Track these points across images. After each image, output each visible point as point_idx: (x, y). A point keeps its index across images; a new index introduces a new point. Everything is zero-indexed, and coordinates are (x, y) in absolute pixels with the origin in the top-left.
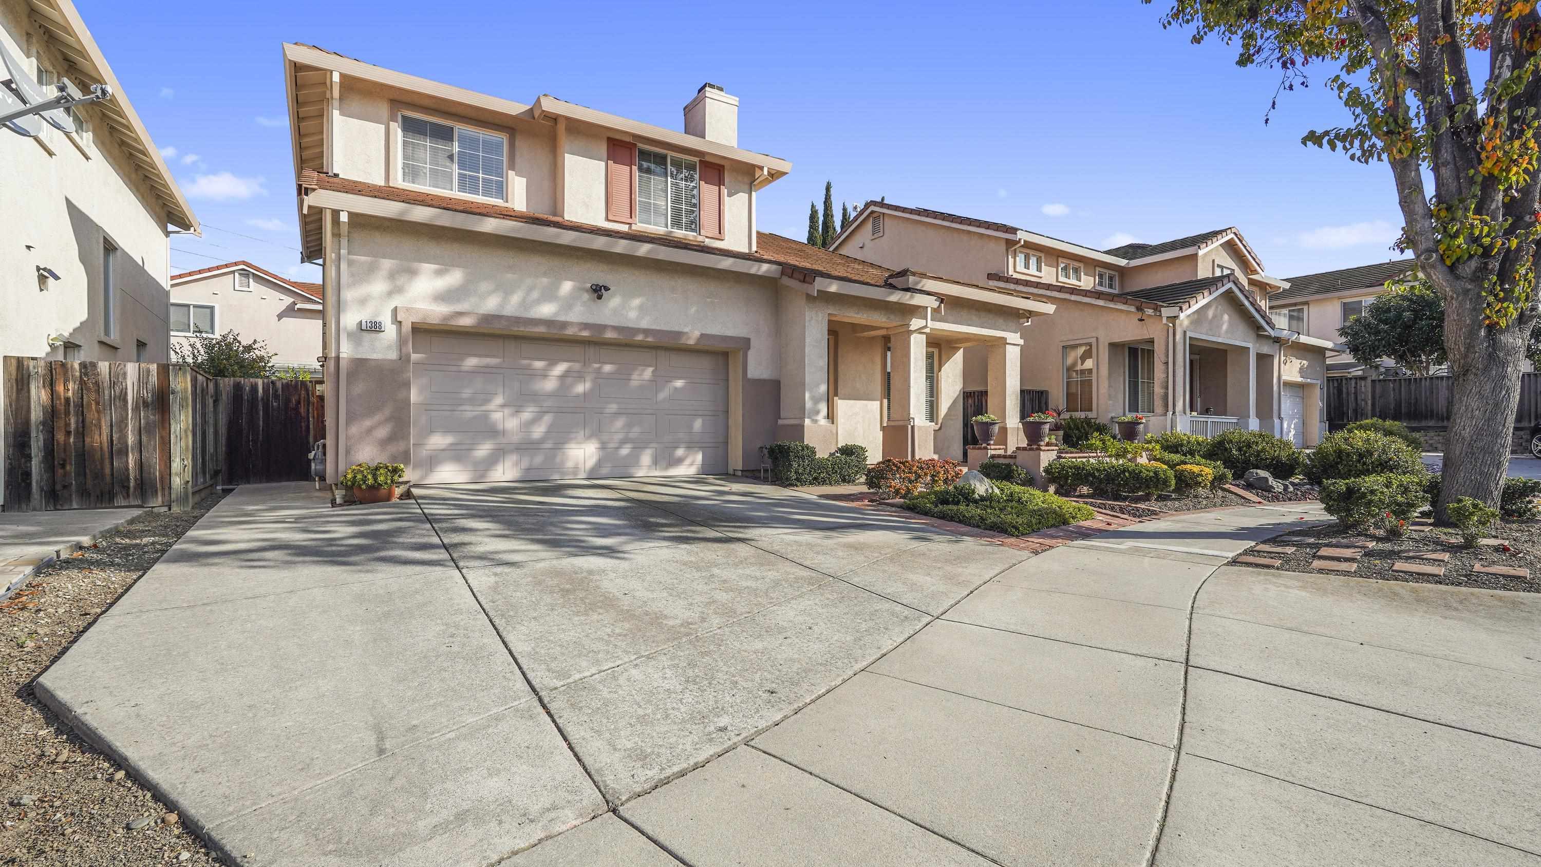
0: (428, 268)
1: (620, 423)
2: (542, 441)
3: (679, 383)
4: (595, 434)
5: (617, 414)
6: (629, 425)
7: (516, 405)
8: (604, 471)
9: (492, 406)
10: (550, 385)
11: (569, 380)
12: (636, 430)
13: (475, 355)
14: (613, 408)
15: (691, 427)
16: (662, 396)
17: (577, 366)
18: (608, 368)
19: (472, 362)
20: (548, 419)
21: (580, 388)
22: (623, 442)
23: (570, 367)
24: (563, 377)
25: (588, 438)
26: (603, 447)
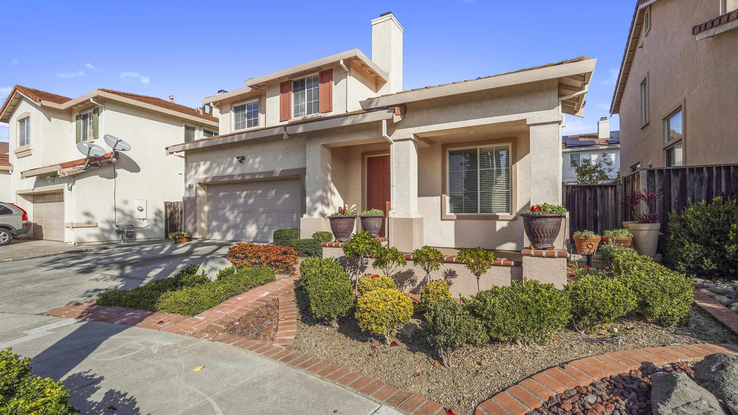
0: (202, 163)
1: (264, 216)
2: (240, 223)
3: (287, 196)
4: (256, 222)
5: (262, 213)
6: (267, 218)
7: (232, 210)
8: (259, 239)
9: (226, 211)
10: (241, 201)
11: (247, 198)
12: (270, 220)
13: (222, 192)
14: (261, 209)
15: (292, 218)
16: (280, 202)
17: (249, 192)
18: (259, 192)
19: (221, 194)
20: (241, 215)
21: (251, 201)
22: (265, 225)
23: (247, 193)
24: (245, 197)
25: (253, 223)
26: (258, 228)
